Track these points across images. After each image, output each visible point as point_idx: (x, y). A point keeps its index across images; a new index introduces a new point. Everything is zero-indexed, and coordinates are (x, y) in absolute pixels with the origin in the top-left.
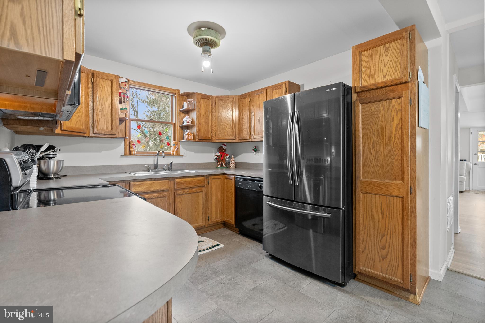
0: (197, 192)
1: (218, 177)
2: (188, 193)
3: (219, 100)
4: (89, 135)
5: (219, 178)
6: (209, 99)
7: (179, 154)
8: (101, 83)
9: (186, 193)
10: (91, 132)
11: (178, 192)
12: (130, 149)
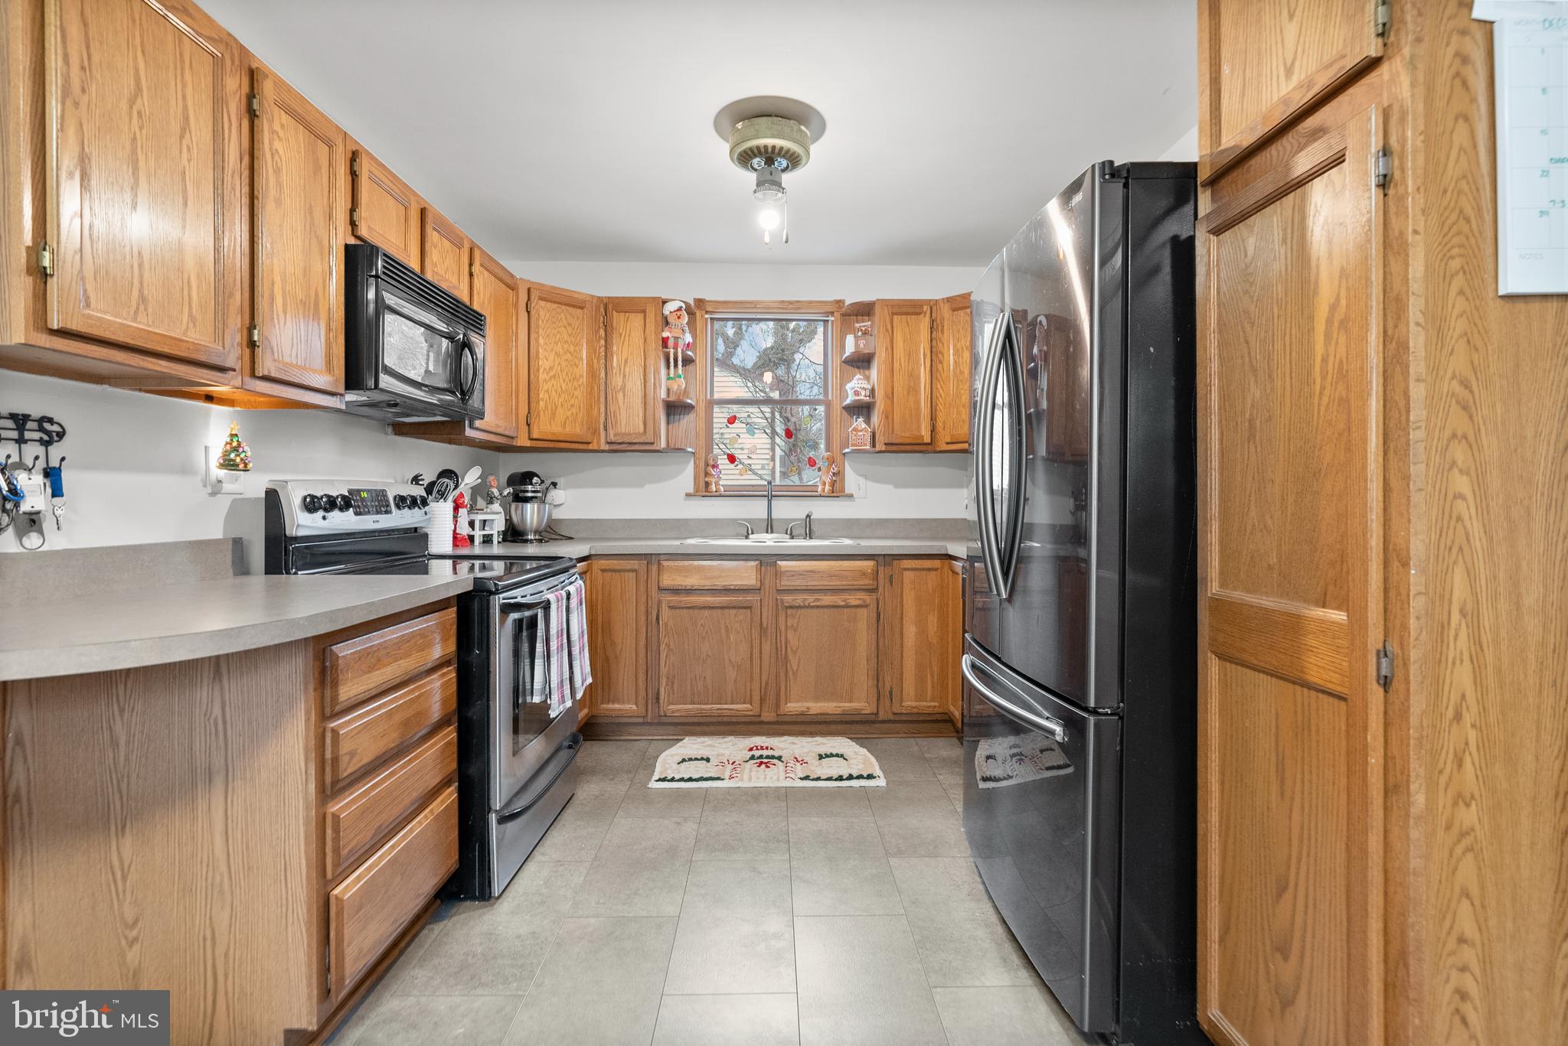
0: (847, 606)
1: (928, 564)
2: (818, 604)
3: (954, 311)
4: (599, 446)
5: (929, 570)
6: (920, 314)
7: (843, 490)
8: (622, 323)
9: (812, 604)
10: (603, 440)
11: (788, 599)
12: (707, 479)
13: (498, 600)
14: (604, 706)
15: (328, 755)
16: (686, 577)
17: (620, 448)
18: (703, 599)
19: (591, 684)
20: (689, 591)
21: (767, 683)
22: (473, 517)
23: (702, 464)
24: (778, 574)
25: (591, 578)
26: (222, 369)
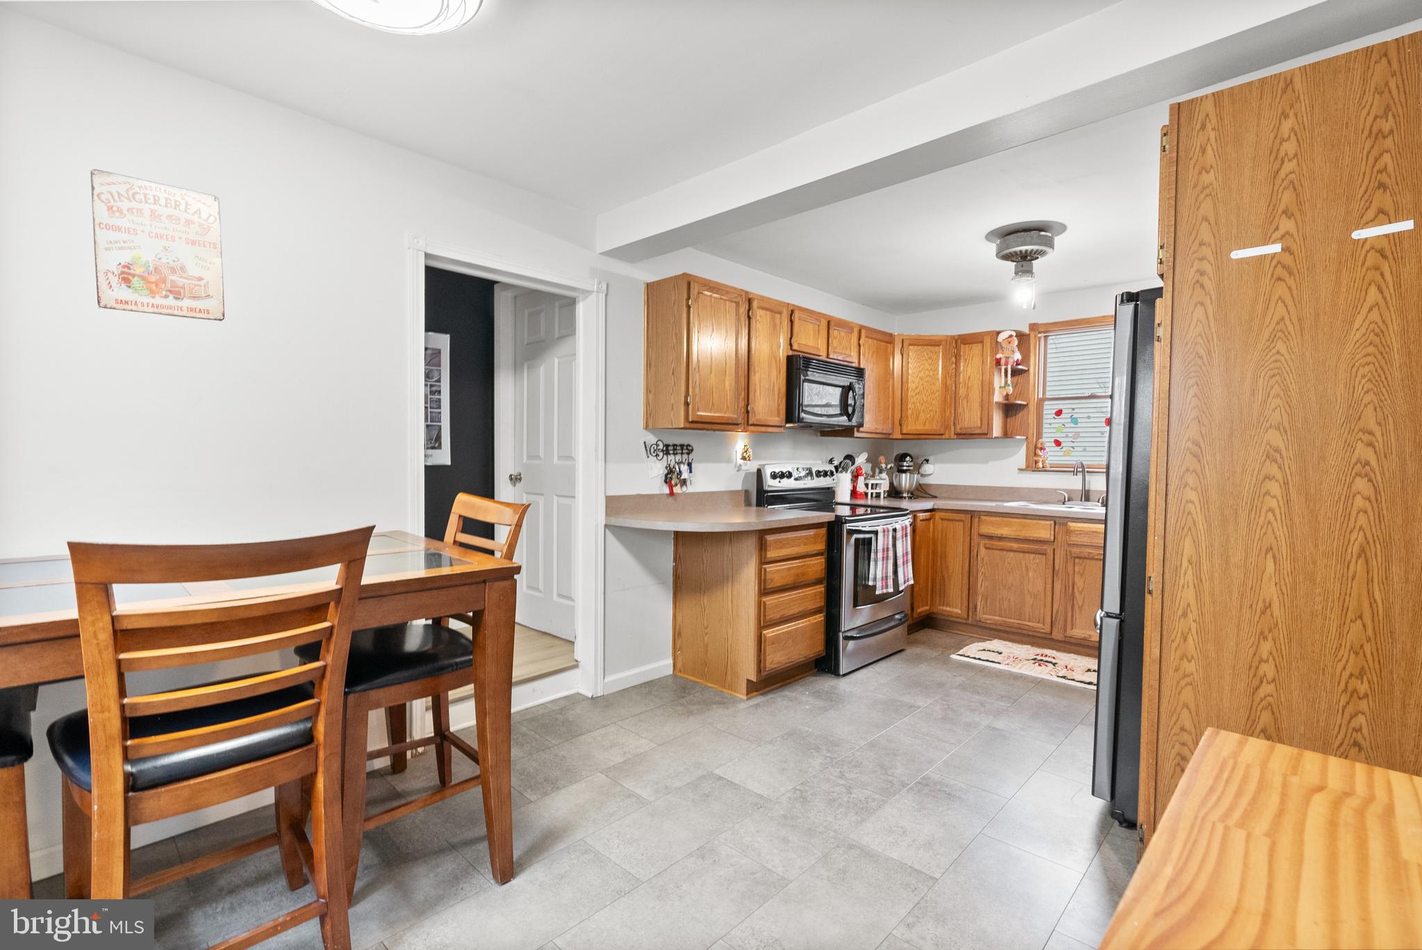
4: (950, 436)
10: (953, 433)
11: (1076, 550)
12: (1035, 458)
13: (848, 526)
14: (941, 607)
15: (763, 578)
16: (997, 528)
17: (965, 435)
18: (1009, 544)
19: (912, 585)
20: (1001, 538)
21: (1057, 612)
22: (867, 481)
23: (1032, 448)
24: (1069, 532)
25: (934, 523)
26: (737, 424)
